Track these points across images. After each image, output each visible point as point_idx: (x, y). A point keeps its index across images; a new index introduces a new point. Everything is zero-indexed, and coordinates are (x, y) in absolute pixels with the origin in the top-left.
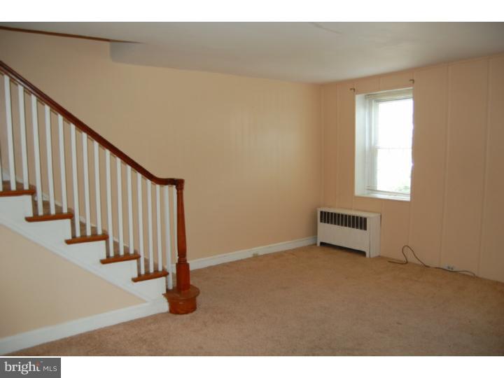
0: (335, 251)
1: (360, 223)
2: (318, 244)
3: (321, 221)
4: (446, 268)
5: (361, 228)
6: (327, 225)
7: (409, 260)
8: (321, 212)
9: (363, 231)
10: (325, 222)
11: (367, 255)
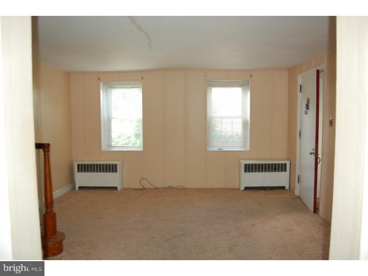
0: (93, 191)
1: (112, 168)
2: (77, 188)
3: (78, 171)
4: (167, 187)
5: (113, 172)
6: (84, 174)
7: (145, 187)
8: (78, 165)
9: (115, 173)
10: (82, 171)
11: (119, 189)
